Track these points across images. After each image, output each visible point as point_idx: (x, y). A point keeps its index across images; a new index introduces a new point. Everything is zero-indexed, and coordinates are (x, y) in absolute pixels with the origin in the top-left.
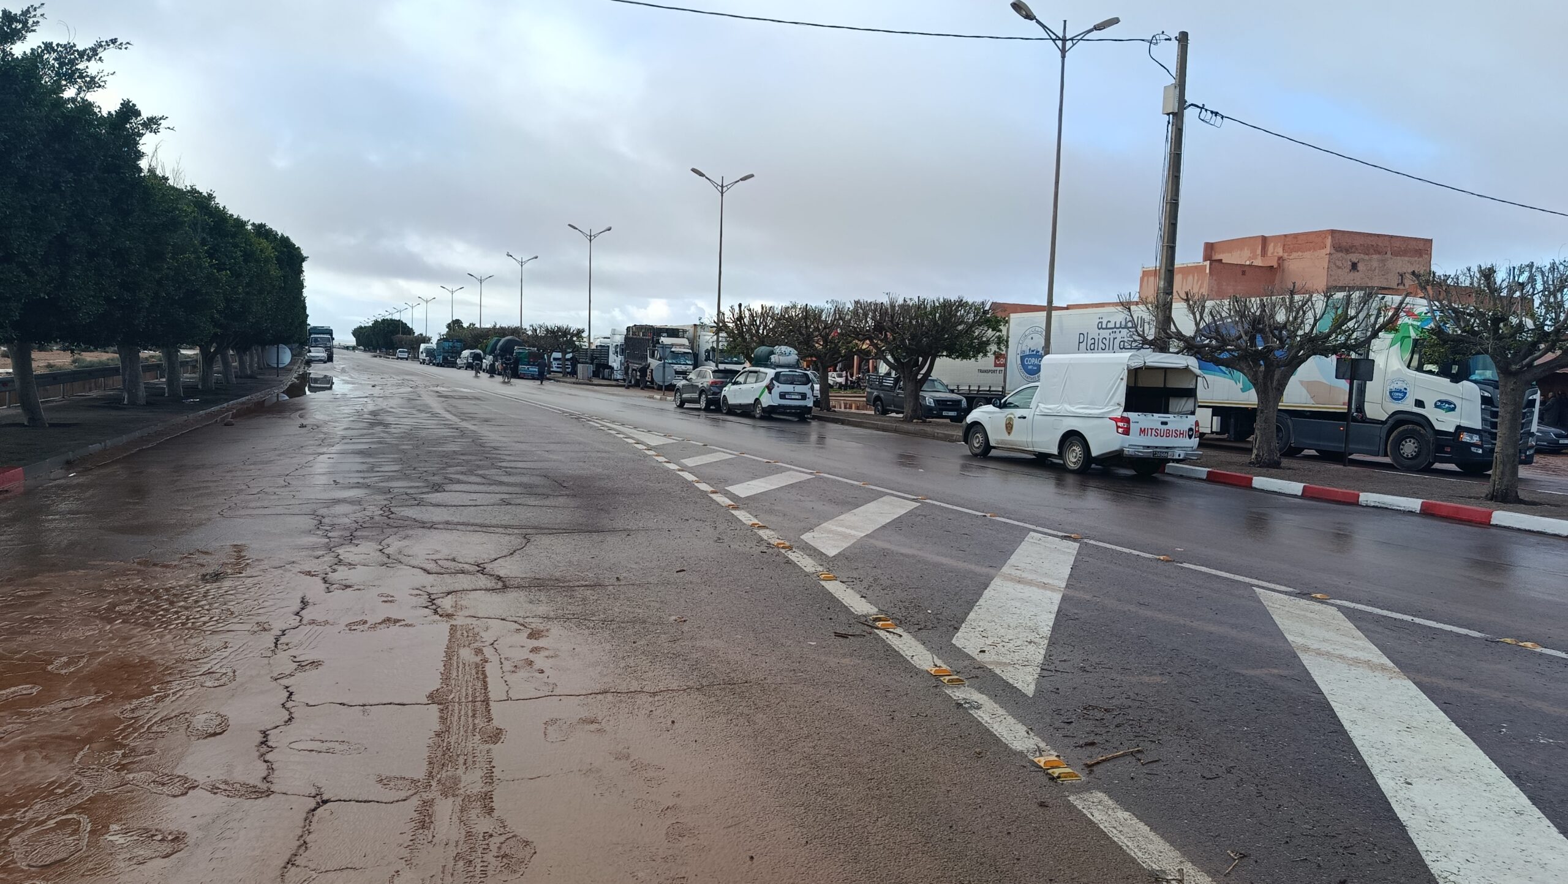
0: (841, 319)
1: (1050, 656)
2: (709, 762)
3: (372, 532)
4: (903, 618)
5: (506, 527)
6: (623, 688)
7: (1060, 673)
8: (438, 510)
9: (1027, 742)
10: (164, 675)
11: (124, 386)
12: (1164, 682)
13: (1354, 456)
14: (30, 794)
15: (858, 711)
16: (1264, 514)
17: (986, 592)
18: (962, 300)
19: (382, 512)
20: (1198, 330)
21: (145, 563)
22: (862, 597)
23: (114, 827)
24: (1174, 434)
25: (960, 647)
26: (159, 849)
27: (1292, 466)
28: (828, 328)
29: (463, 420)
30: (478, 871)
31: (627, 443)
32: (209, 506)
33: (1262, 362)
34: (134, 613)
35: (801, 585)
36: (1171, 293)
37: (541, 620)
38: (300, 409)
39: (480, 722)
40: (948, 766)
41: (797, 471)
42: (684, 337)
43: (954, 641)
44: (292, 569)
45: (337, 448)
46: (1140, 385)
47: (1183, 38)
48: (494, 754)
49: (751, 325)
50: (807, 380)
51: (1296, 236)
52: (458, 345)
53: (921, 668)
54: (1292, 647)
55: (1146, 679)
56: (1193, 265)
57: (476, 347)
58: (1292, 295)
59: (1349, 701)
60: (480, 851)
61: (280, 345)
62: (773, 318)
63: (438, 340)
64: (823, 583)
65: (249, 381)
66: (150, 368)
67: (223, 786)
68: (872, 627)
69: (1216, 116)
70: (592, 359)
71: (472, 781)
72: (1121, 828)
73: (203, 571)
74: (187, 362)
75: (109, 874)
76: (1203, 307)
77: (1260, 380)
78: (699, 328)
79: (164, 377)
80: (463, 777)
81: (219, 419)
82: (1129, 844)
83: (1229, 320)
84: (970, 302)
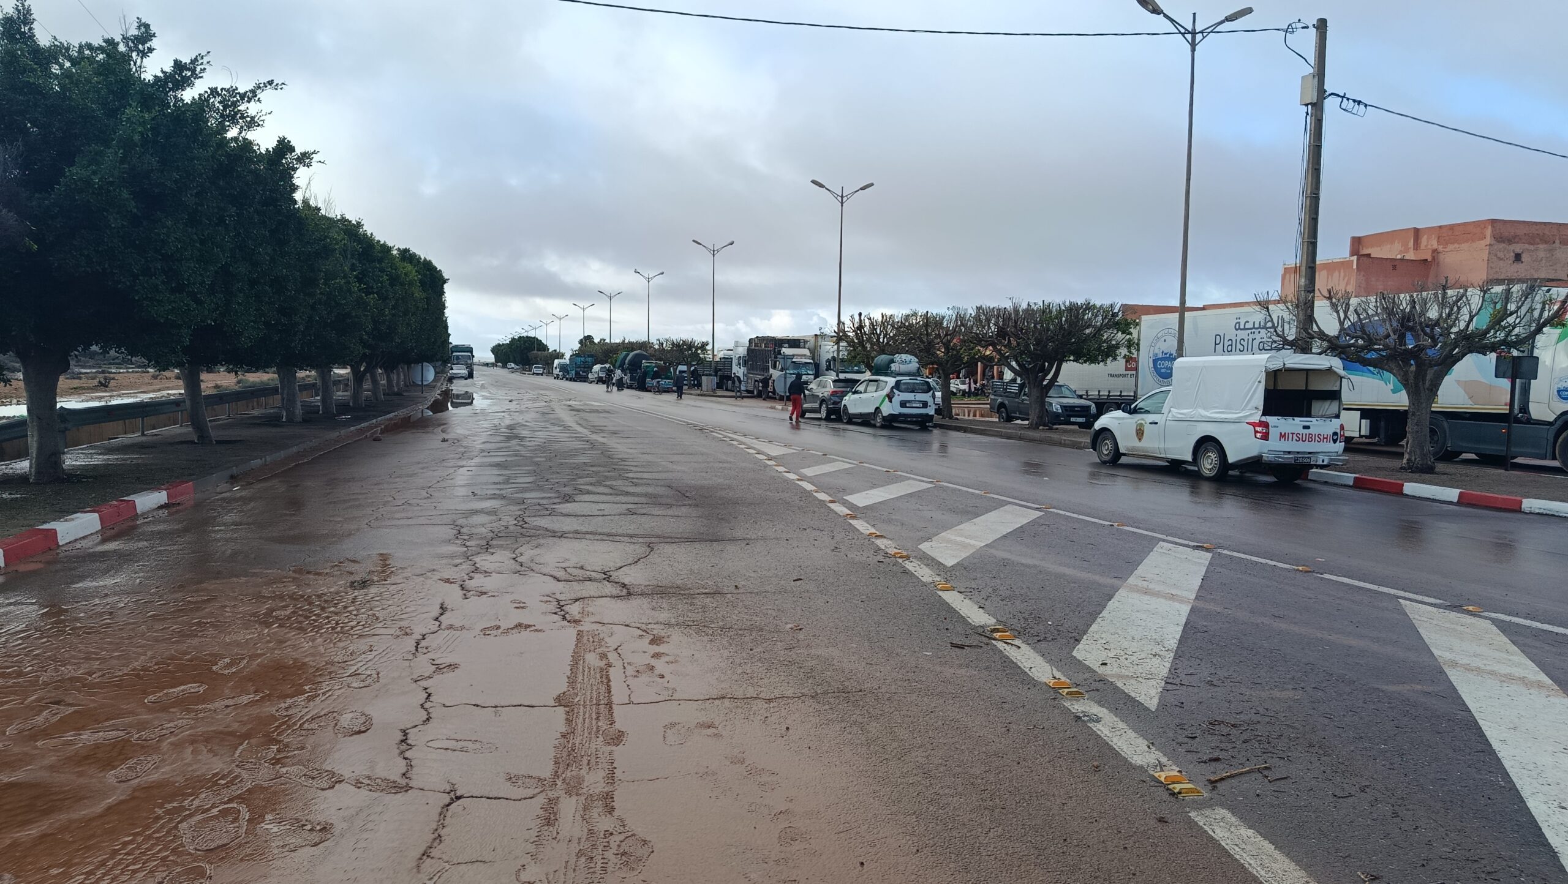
0: (963, 326)
1: (1175, 669)
2: (822, 769)
3: (506, 541)
4: (1023, 630)
5: (631, 536)
6: (740, 694)
7: (1185, 687)
8: (568, 520)
9: (1147, 757)
10: (315, 676)
11: (283, 404)
12: (1296, 697)
13: (1519, 460)
14: (198, 784)
15: (973, 722)
16: (1416, 522)
17: (1110, 603)
18: (1089, 303)
19: (516, 522)
20: (1342, 329)
21: (299, 571)
22: (980, 607)
23: (269, 817)
24: (1317, 438)
25: (1081, 659)
26: (308, 838)
27: (1447, 471)
28: (950, 335)
29: (593, 432)
30: (598, 868)
31: (749, 453)
32: (358, 517)
33: (1412, 362)
34: (289, 618)
35: (918, 595)
36: (1313, 291)
37: (662, 627)
38: (442, 424)
39: (603, 724)
40: (1064, 779)
41: (916, 480)
42: (805, 348)
43: (1075, 653)
44: (432, 576)
45: (476, 461)
46: (1280, 387)
47: (1322, 26)
48: (616, 755)
49: (871, 334)
50: (928, 388)
51: (1452, 227)
52: (589, 359)
53: (1040, 680)
54: (1439, 663)
55: (1277, 693)
56: (1339, 260)
57: (606, 362)
58: (1444, 290)
59: (1499, 720)
60: (601, 848)
61: (425, 364)
62: (893, 326)
63: (571, 356)
64: (940, 593)
65: (396, 398)
66: (305, 387)
67: (366, 781)
68: (990, 638)
69: (1359, 104)
70: (716, 371)
71: (594, 781)
72: (1244, 846)
73: (351, 578)
74: (340, 381)
75: (265, 860)
76: (1348, 305)
77: (1411, 381)
78: (819, 338)
79: (319, 395)
80: (587, 778)
81: (368, 434)
82: (1251, 862)
83: (1376, 318)
84: (1098, 304)
